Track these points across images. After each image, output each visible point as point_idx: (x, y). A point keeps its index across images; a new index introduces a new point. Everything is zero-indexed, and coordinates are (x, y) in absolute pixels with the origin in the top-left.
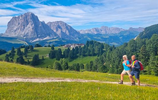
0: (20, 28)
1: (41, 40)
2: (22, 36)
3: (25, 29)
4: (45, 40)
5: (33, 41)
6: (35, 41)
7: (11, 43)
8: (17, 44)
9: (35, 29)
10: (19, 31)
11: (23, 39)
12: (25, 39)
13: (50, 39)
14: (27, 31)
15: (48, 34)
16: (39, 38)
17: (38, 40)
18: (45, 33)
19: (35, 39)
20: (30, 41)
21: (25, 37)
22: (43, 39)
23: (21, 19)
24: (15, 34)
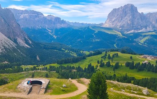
0: (118, 20)
1: (136, 32)
2: (118, 27)
3: (123, 20)
4: (140, 32)
5: (127, 32)
6: (129, 32)
7: (108, 33)
8: (113, 34)
9: (132, 20)
10: (116, 22)
11: (119, 29)
12: (121, 30)
13: (146, 31)
14: (124, 23)
15: (144, 26)
16: (134, 30)
17: (132, 31)
18: (142, 25)
19: (129, 31)
20: (125, 33)
21: (121, 28)
22: (138, 31)
23: (120, 11)
24: (113, 25)
